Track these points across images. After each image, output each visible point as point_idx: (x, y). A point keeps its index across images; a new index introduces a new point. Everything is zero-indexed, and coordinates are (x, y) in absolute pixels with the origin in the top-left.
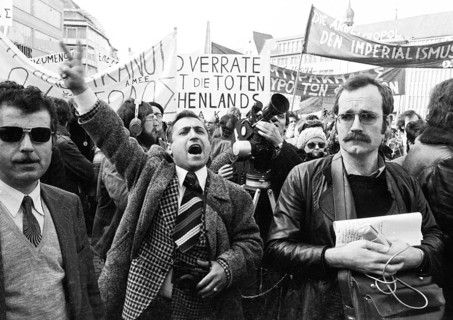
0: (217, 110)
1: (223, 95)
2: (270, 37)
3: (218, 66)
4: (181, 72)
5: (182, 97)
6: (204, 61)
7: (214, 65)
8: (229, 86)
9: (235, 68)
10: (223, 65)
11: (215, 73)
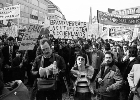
0: (73, 36)
1: (75, 32)
2: (114, 10)
3: (74, 24)
4: (64, 26)
5: (64, 32)
6: (70, 23)
7: (73, 24)
8: (77, 30)
9: (79, 25)
10: (76, 24)
11: (73, 26)
